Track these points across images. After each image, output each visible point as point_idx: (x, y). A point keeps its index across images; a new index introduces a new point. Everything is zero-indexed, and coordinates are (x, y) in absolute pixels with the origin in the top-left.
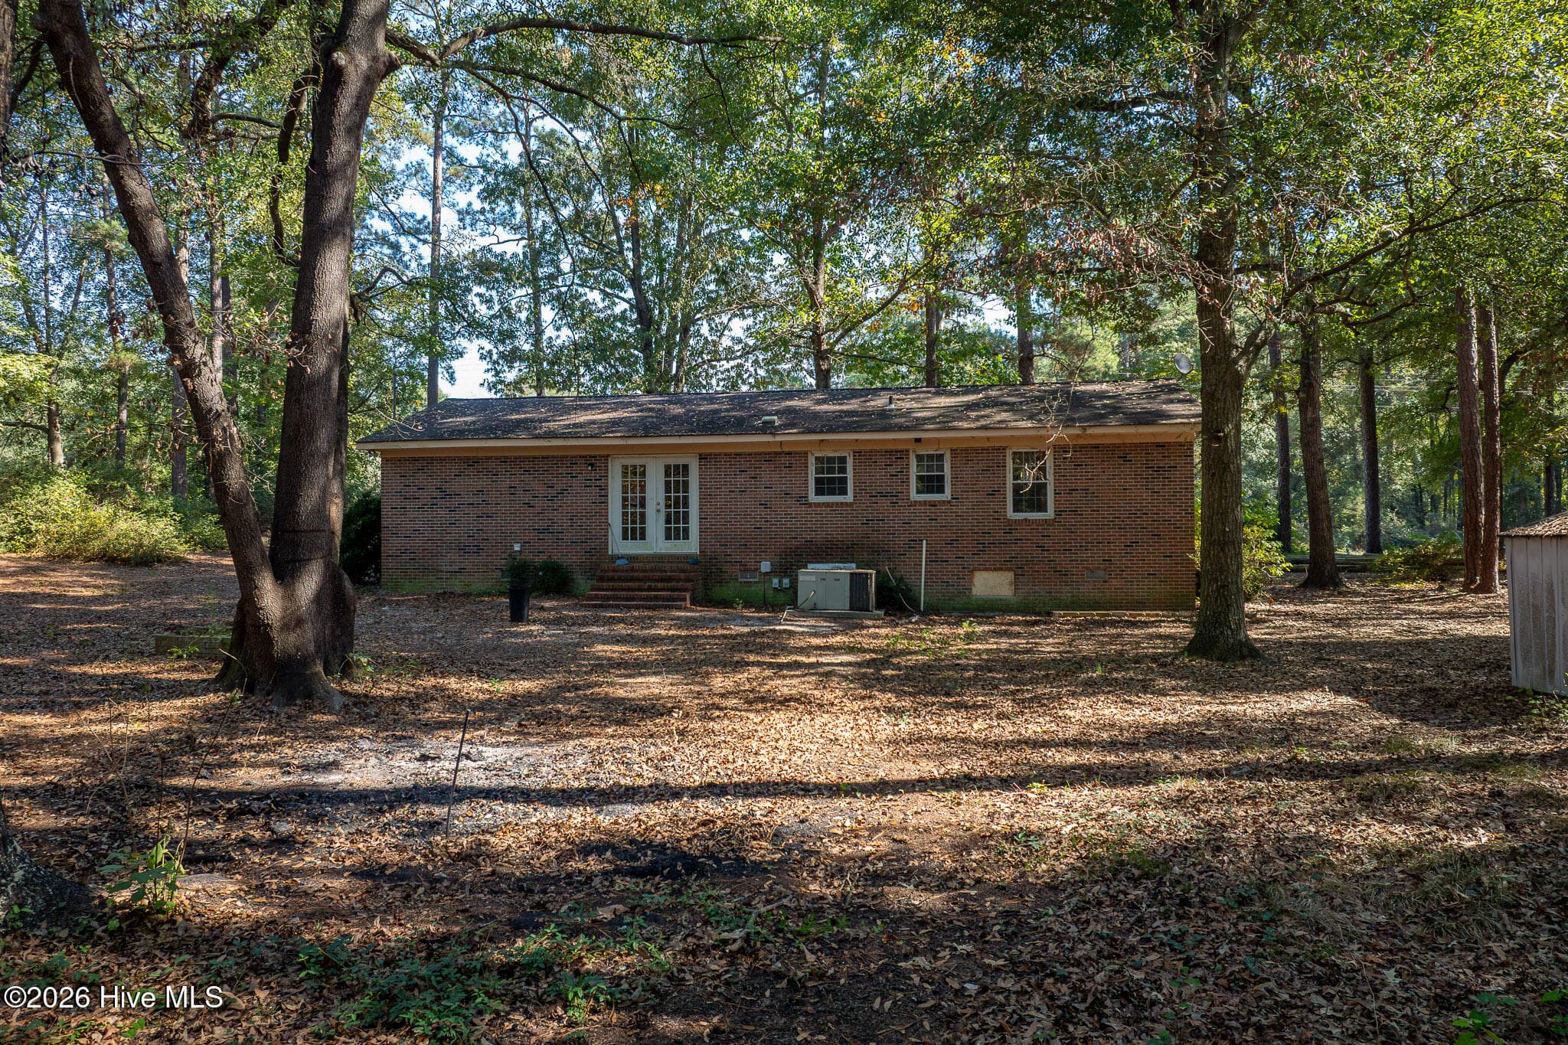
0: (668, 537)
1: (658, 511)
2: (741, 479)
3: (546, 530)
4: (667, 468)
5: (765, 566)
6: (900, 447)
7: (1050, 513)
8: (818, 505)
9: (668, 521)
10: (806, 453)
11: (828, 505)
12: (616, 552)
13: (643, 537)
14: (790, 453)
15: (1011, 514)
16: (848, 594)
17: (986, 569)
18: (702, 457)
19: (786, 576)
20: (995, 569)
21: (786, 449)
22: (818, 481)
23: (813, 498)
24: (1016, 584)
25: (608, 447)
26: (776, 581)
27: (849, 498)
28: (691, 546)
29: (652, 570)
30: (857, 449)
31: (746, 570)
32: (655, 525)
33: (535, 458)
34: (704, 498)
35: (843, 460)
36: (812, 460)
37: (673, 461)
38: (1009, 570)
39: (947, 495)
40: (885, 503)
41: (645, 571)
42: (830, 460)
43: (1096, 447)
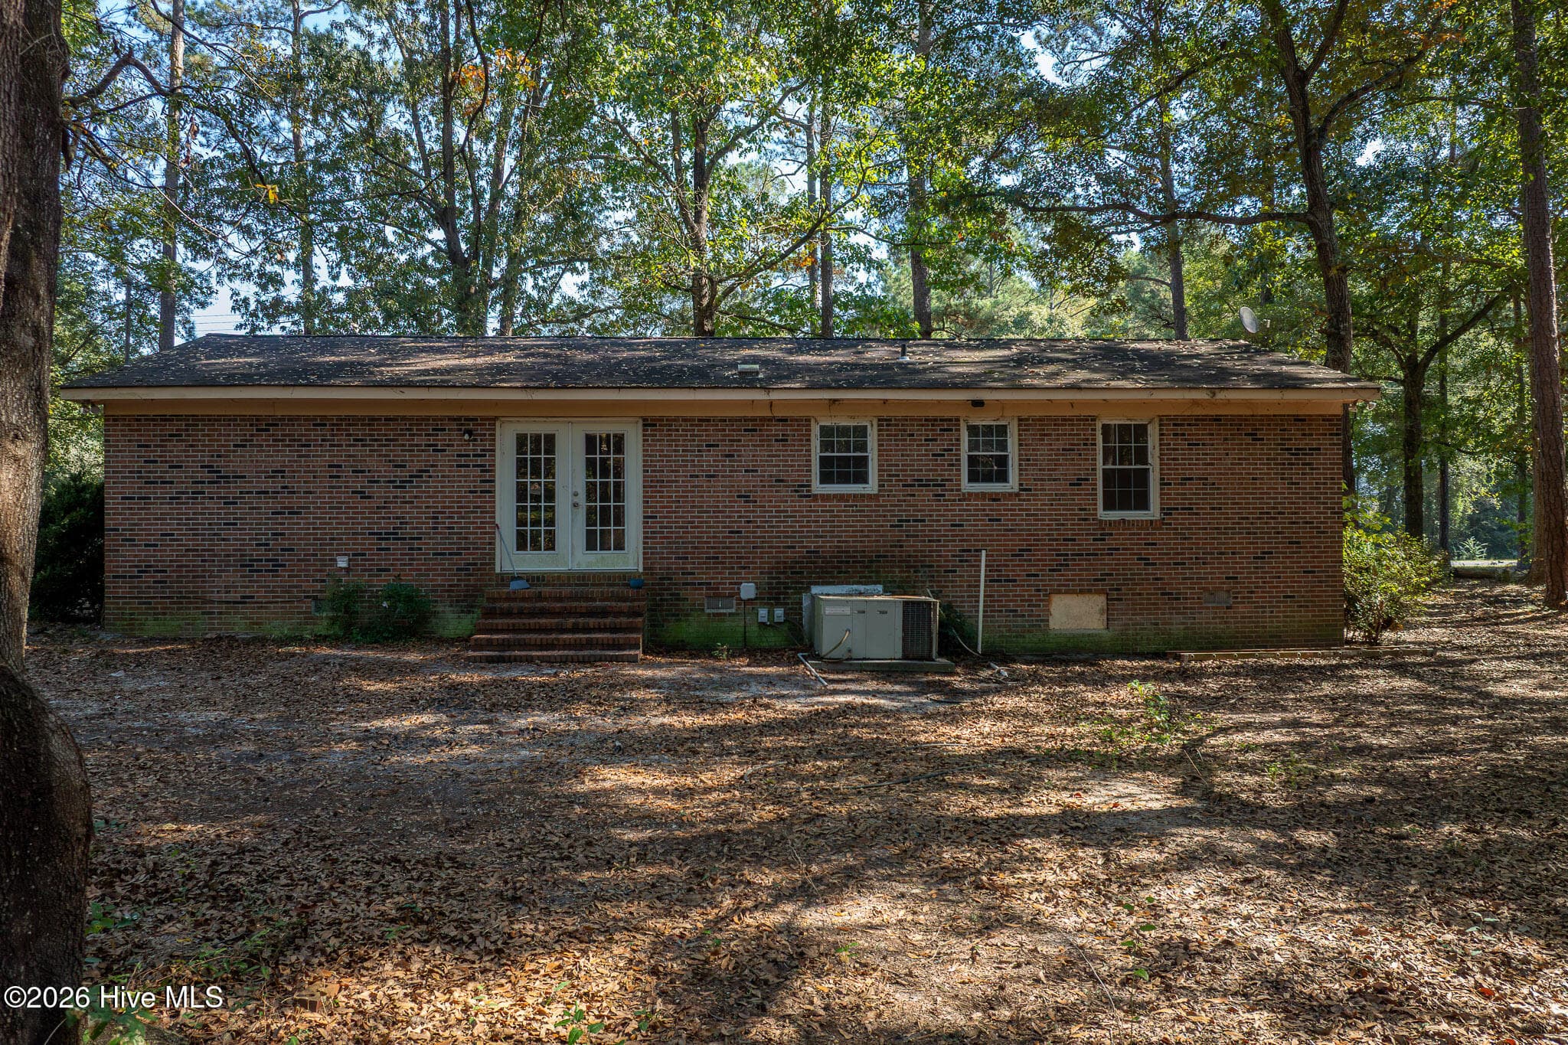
0: (591, 546)
1: (575, 505)
2: (708, 458)
3: (394, 535)
4: (590, 441)
5: (748, 590)
6: (947, 414)
7: (1154, 512)
8: (826, 498)
9: (590, 522)
10: (808, 420)
11: (841, 498)
12: (508, 568)
13: (551, 545)
14: (783, 420)
15: (1103, 515)
16: (899, 634)
17: (1067, 592)
18: (648, 424)
19: (778, 604)
20: (1082, 592)
21: (779, 414)
22: (825, 462)
23: (818, 488)
24: (1109, 612)
25: (496, 403)
26: (763, 613)
27: (872, 487)
28: (629, 560)
29: (571, 598)
30: (885, 415)
31: (717, 596)
32: (570, 525)
33: (373, 419)
34: (651, 485)
35: (862, 431)
36: (815, 430)
37: (601, 429)
38: (1098, 592)
39: (1013, 484)
40: (925, 495)
41: (560, 599)
42: (844, 431)
43: (1217, 419)
